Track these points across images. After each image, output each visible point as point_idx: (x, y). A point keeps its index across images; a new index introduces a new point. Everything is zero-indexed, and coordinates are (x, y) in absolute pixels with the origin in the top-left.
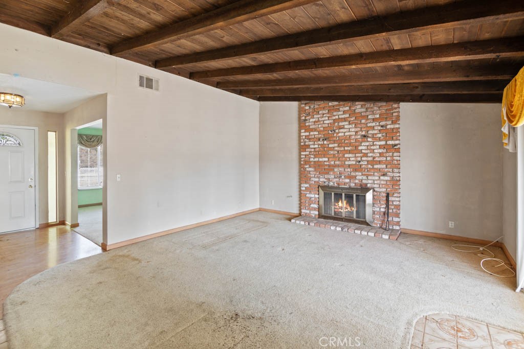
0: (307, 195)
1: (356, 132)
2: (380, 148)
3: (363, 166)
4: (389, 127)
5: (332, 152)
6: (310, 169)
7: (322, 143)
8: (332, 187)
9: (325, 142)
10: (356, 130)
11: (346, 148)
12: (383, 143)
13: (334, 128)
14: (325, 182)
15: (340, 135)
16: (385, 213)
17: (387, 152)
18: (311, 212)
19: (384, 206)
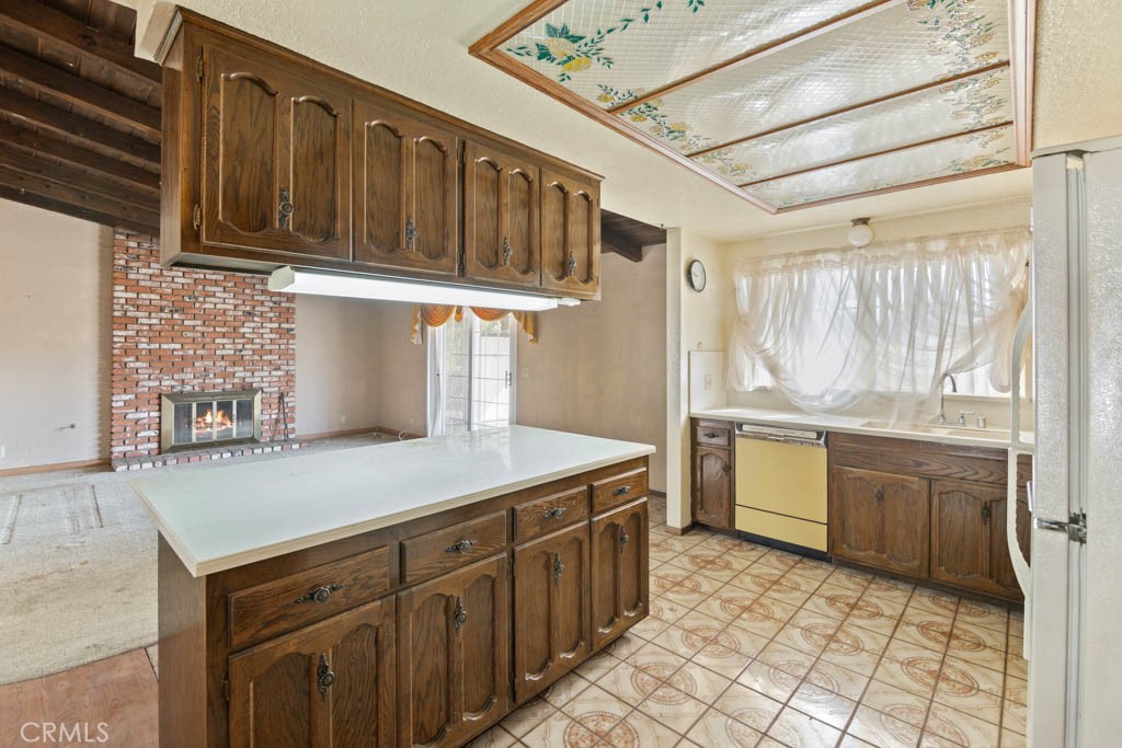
0: (129, 416)
1: (236, 306)
2: (271, 332)
3: (247, 357)
4: (283, 305)
5: (190, 335)
6: (138, 364)
7: (169, 316)
8: (191, 395)
9: (176, 316)
10: (236, 302)
11: (218, 329)
12: (275, 325)
13: (196, 294)
14: (173, 387)
15: (207, 306)
16: (277, 421)
17: (280, 338)
18: (139, 447)
19: (276, 411)
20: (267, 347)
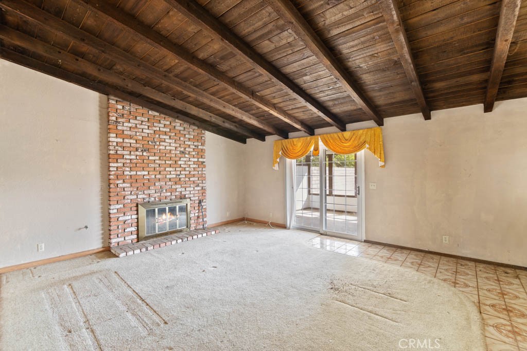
0: (121, 219)
1: (176, 148)
2: (194, 164)
3: (182, 179)
4: (199, 147)
5: (152, 165)
6: (125, 185)
7: (141, 154)
8: (154, 203)
9: (145, 154)
10: (176, 145)
12: (196, 160)
13: (155, 140)
14: (144, 199)
15: (161, 147)
16: (198, 217)
17: (199, 167)
18: (126, 239)
19: (197, 211)
20: (192, 173)
